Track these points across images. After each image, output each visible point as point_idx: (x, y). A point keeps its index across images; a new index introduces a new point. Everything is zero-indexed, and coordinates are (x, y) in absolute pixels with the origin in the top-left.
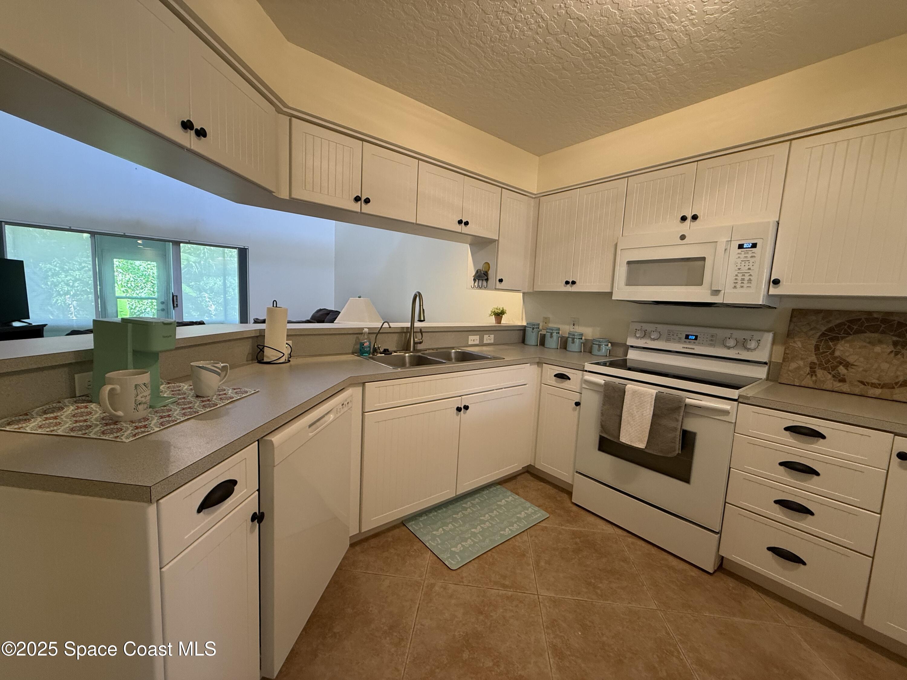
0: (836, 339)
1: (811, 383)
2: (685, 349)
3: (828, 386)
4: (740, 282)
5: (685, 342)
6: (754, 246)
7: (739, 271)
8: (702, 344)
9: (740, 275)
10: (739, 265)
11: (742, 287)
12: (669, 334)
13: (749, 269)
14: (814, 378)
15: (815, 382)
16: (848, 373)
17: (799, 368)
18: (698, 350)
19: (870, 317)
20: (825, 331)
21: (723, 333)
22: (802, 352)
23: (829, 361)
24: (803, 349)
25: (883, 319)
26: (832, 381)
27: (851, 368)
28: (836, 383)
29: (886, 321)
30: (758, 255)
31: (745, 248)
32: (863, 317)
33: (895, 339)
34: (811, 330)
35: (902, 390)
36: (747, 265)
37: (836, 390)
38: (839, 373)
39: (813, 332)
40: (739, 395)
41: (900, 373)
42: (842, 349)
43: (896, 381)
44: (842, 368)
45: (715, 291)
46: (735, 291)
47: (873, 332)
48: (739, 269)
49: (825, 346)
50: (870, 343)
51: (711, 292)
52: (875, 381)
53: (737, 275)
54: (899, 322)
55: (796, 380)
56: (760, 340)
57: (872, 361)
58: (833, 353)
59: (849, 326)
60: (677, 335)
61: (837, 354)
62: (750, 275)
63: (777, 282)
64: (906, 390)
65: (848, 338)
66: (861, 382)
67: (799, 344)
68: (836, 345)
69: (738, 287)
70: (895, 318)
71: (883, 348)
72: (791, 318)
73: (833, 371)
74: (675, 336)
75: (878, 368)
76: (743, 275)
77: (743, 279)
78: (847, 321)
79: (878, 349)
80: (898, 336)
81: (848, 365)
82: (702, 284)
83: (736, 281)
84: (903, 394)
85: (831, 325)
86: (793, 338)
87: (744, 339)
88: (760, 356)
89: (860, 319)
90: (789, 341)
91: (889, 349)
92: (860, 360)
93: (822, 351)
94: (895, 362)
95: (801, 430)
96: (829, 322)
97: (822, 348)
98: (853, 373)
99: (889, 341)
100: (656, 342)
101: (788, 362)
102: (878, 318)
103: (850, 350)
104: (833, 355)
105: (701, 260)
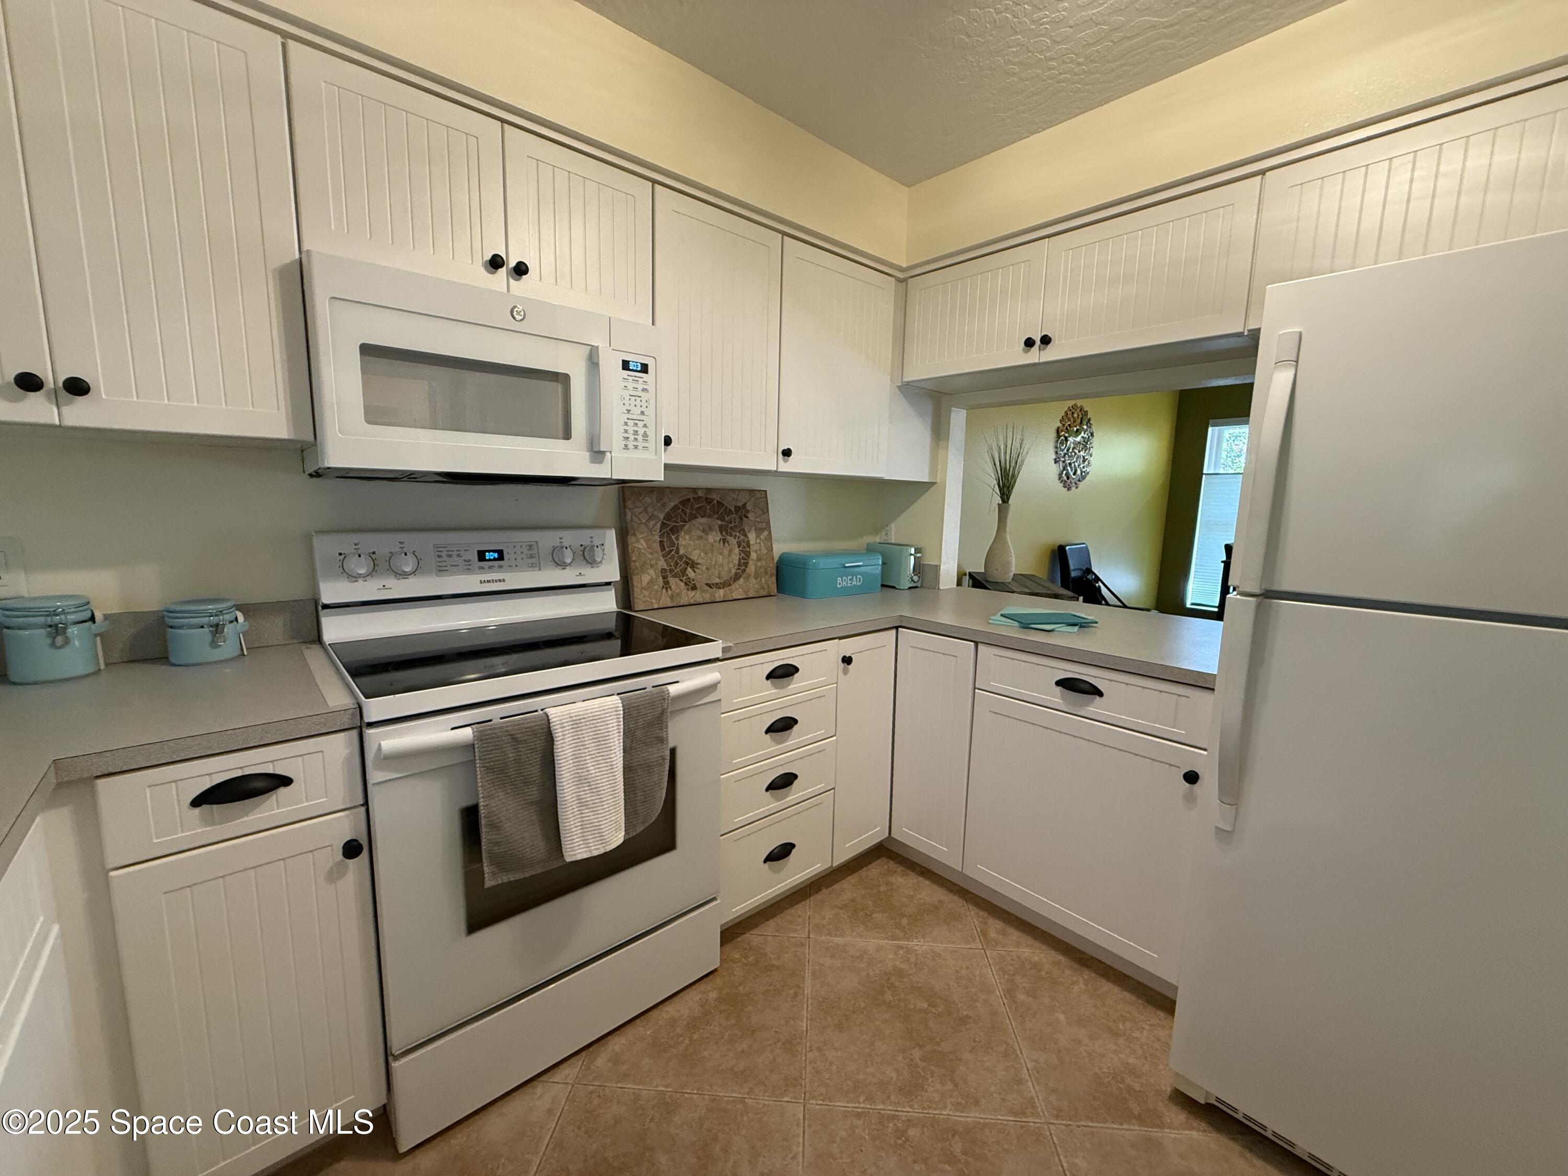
0: (675, 530)
1: (668, 599)
3: (684, 600)
4: (632, 437)
5: (481, 568)
6: (645, 369)
7: (628, 416)
8: (513, 568)
9: (631, 423)
10: (627, 402)
11: (636, 447)
12: (439, 556)
13: (642, 413)
14: (670, 592)
15: (672, 597)
16: (696, 576)
17: (651, 581)
18: (514, 581)
19: (696, 496)
20: (664, 519)
21: (547, 540)
22: (650, 556)
23: (677, 564)
24: (648, 550)
25: (706, 498)
26: (685, 591)
27: (698, 568)
28: (689, 592)
29: (709, 501)
30: (651, 389)
31: (632, 370)
32: (691, 496)
33: (720, 522)
34: (650, 519)
35: (736, 585)
36: (638, 406)
37: (692, 601)
38: (689, 578)
39: (652, 523)
40: (723, 648)
41: (731, 565)
42: (684, 543)
43: (730, 577)
44: (689, 569)
45: (598, 455)
46: (627, 454)
47: (703, 517)
48: (629, 411)
49: (669, 542)
50: (703, 531)
51: (588, 453)
52: (717, 580)
53: (626, 424)
54: (717, 501)
55: (653, 600)
56: (603, 545)
57: (710, 554)
58: (677, 551)
59: (683, 510)
60: (459, 556)
61: (682, 552)
62: (645, 426)
63: (668, 441)
64: (739, 585)
65: (686, 528)
66: (707, 585)
67: (641, 544)
68: (677, 539)
69: (631, 446)
70: (714, 496)
71: (714, 537)
72: (624, 501)
73: (683, 577)
74: (455, 558)
75: (716, 561)
76: (636, 424)
77: (636, 433)
78: (680, 503)
79: (711, 539)
80: (722, 520)
81: (693, 565)
82: (567, 435)
83: (626, 435)
84: (737, 591)
85: (667, 510)
86: (634, 535)
87: (582, 545)
88: (611, 571)
89: (689, 500)
90: (631, 539)
91: (719, 537)
92: (702, 554)
93: (667, 550)
94: (726, 552)
95: (780, 672)
96: (664, 505)
97: (668, 547)
98: (700, 575)
99: (717, 526)
100: (412, 580)
101: (638, 575)
102: (702, 497)
103: (692, 543)
104: (678, 553)
105: (561, 380)
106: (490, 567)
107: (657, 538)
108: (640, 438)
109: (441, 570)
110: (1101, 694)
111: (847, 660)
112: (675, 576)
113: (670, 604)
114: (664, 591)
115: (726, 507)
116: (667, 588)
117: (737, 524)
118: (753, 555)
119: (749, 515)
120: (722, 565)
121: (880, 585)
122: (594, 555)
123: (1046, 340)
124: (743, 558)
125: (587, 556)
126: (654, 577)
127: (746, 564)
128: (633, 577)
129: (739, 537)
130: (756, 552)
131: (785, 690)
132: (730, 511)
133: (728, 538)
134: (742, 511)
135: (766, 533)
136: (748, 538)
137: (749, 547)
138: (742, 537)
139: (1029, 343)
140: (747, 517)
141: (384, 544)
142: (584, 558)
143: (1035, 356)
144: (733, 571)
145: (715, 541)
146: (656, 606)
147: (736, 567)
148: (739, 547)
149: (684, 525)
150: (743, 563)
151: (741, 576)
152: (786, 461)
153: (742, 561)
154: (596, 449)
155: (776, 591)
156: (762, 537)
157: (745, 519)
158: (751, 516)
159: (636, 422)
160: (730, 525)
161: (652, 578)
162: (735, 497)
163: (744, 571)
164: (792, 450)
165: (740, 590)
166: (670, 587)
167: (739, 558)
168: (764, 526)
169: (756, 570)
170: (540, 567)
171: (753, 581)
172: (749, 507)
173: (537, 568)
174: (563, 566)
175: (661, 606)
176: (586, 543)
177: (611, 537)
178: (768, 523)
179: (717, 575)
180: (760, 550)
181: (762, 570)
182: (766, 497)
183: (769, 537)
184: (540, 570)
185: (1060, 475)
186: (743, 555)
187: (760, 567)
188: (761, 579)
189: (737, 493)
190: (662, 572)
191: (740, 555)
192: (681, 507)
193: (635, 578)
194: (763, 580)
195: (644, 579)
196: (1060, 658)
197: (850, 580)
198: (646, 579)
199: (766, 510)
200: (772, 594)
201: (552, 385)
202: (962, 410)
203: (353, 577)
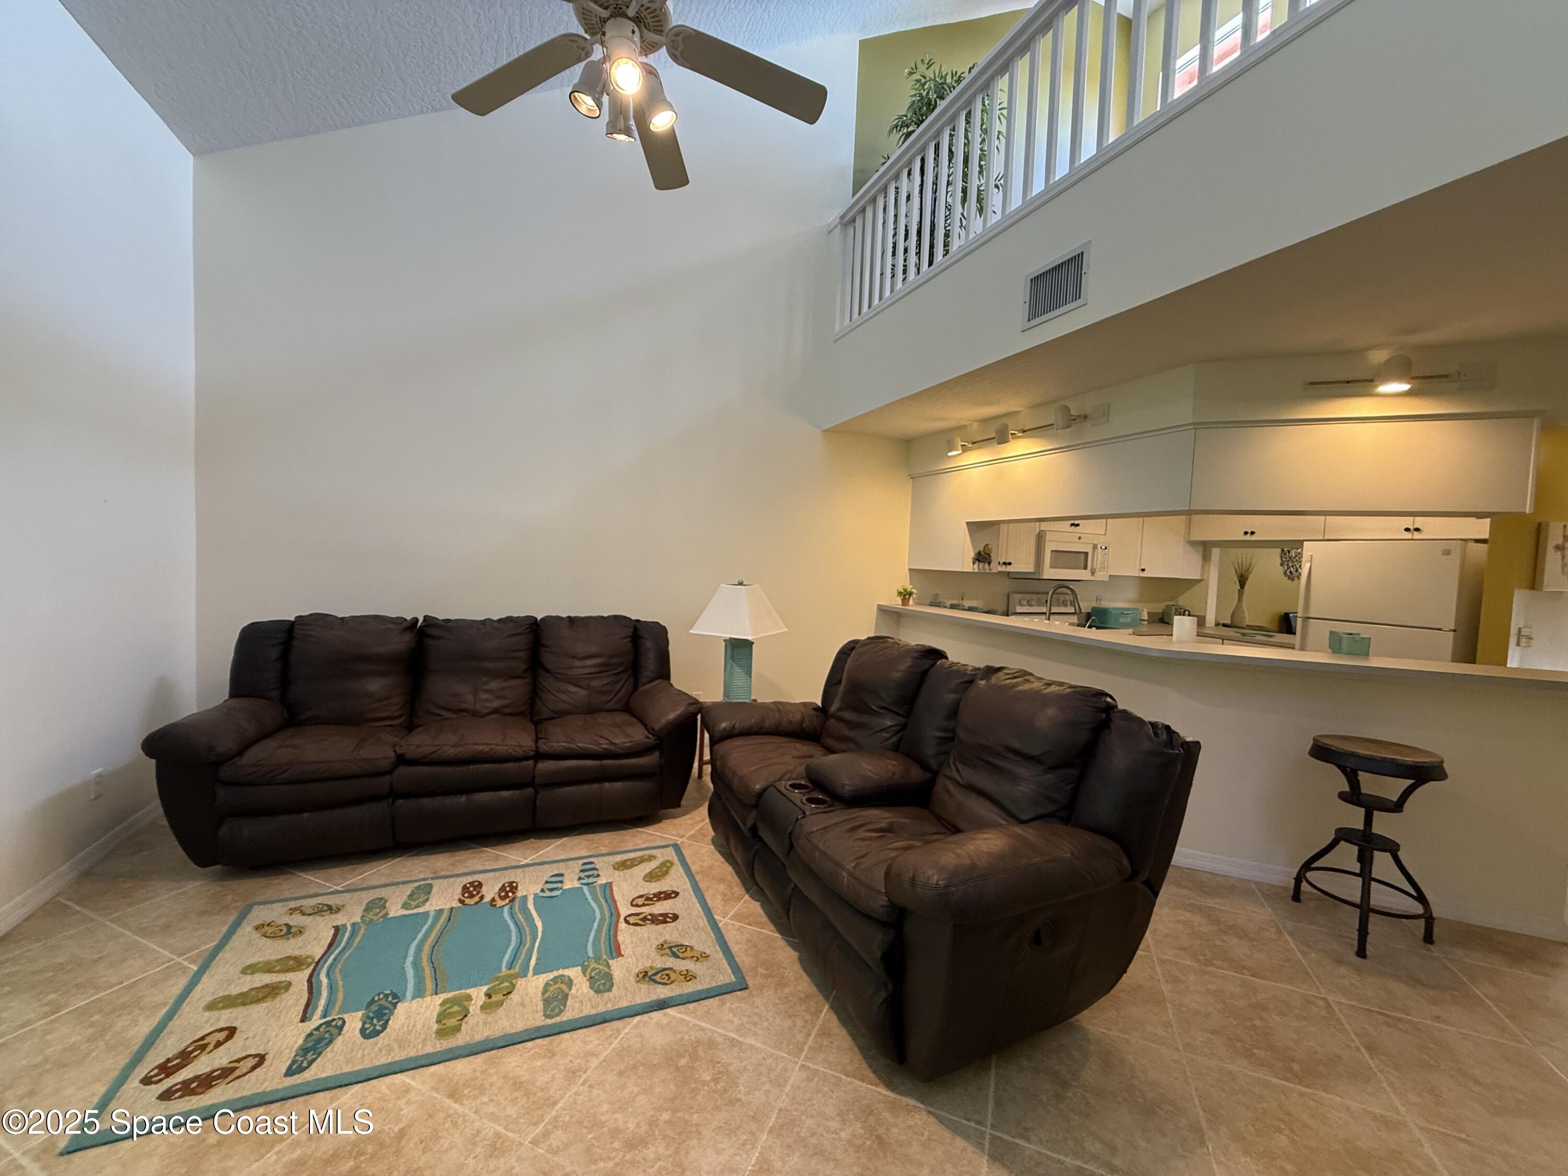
4: (1101, 568)
7: (1102, 563)
10: (1101, 558)
12: (1038, 601)
30: (1108, 553)
31: (1104, 549)
36: (1104, 559)
45: (1093, 574)
46: (1099, 573)
48: (1101, 561)
51: (1091, 573)
53: (1100, 565)
62: (1105, 564)
63: (1112, 568)
69: (1101, 570)
74: (1041, 602)
77: (1103, 566)
82: (1085, 568)
100: (1032, 608)
105: (1086, 554)
108: (1103, 568)
109: (1039, 605)
123: (1253, 533)
139: (1246, 533)
141: (1028, 596)
143: (1248, 537)
152: (1142, 573)
154: (1093, 572)
164: (1145, 569)
185: (1285, 573)
201: (1083, 555)
202: (1216, 552)
203: (1022, 605)
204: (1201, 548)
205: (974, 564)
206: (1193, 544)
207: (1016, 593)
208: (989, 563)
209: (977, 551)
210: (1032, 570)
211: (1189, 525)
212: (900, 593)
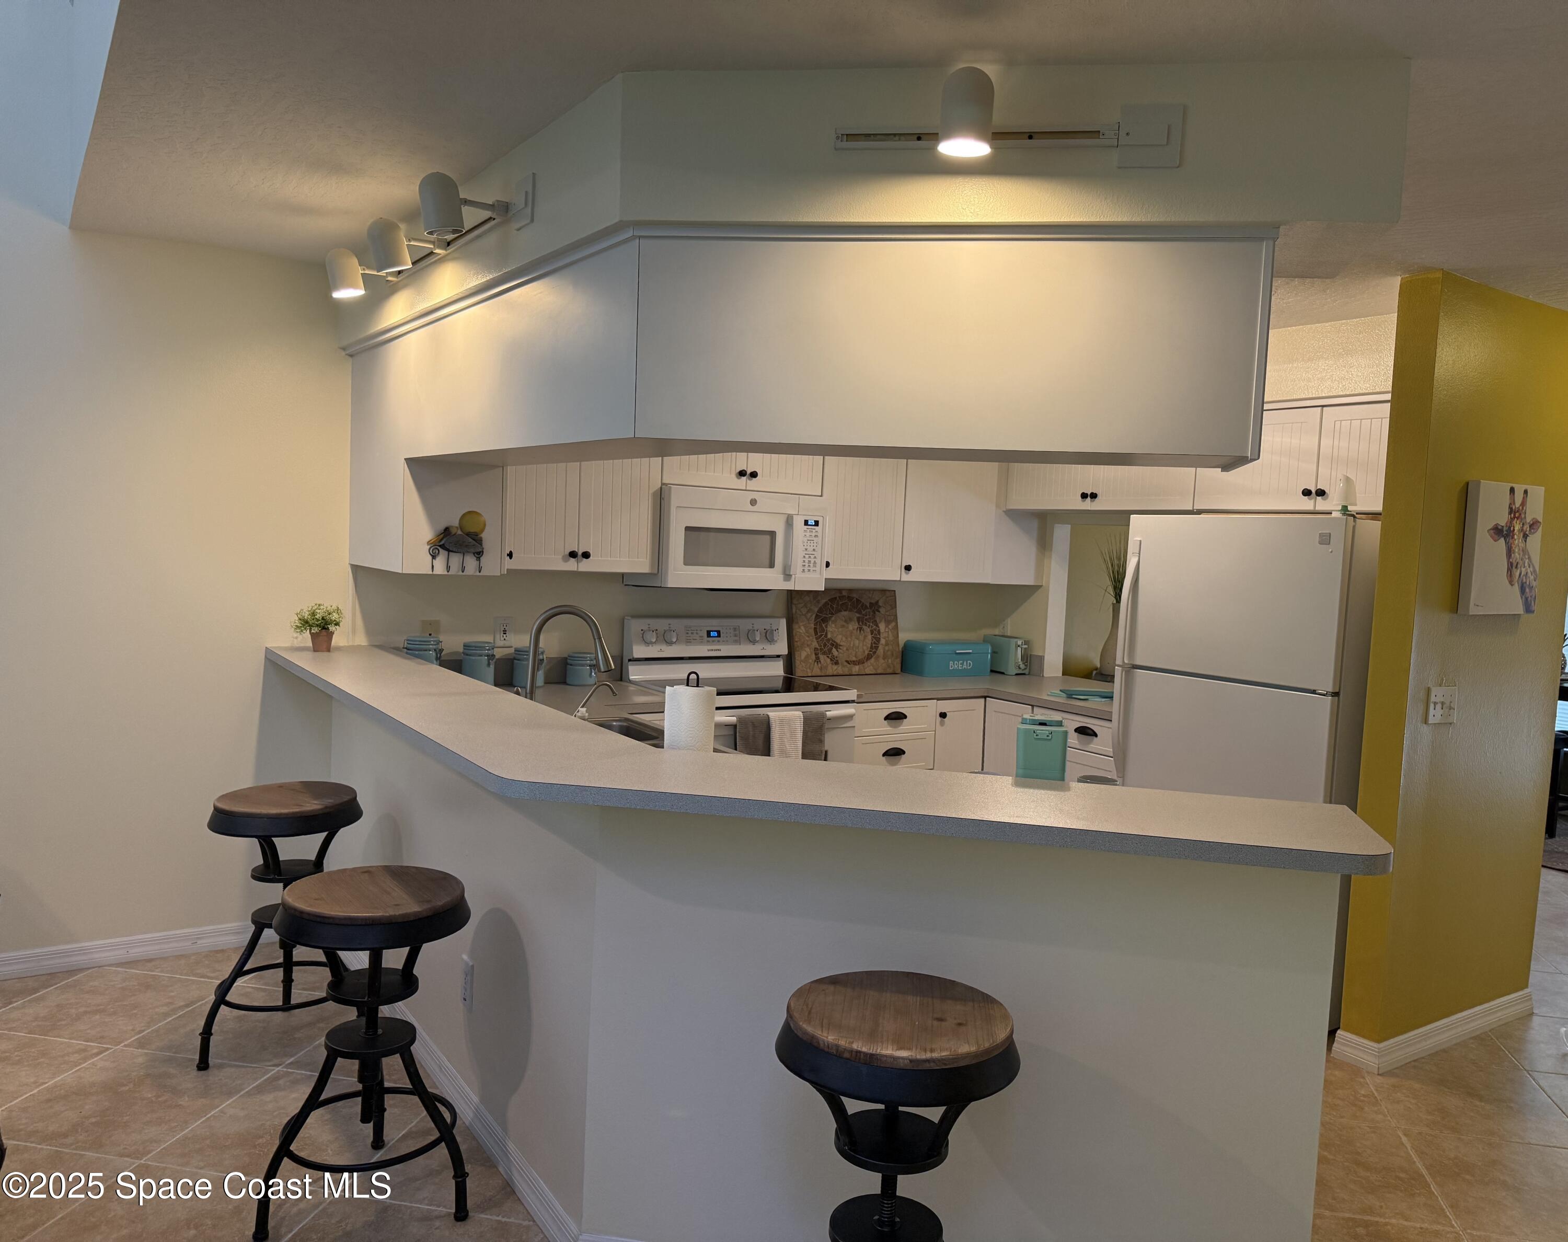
0: (825, 620)
1: (819, 670)
2: (713, 649)
3: (830, 672)
4: (807, 565)
5: (708, 641)
6: (817, 523)
7: (806, 552)
8: (726, 642)
9: (807, 556)
10: (805, 544)
11: (809, 570)
12: (687, 633)
13: (814, 550)
14: (820, 665)
15: (821, 669)
16: (839, 654)
17: (807, 657)
18: (726, 650)
19: (841, 595)
20: (818, 612)
21: (745, 624)
22: (807, 638)
23: (825, 645)
24: (806, 634)
25: (848, 597)
26: (831, 665)
27: (840, 649)
28: (833, 666)
29: (850, 599)
30: (820, 534)
31: (810, 525)
32: (838, 595)
33: (858, 615)
34: (808, 612)
35: (869, 663)
36: (812, 546)
37: (835, 673)
38: (834, 656)
39: (810, 614)
40: (857, 695)
41: (865, 648)
42: (831, 630)
43: (864, 656)
44: (834, 650)
45: (787, 576)
46: (803, 575)
47: (845, 611)
48: (806, 549)
49: (820, 629)
50: (846, 621)
51: (782, 576)
52: (854, 659)
53: (804, 557)
54: (857, 599)
55: (808, 670)
56: (778, 629)
57: (849, 639)
58: (826, 636)
59: (831, 605)
60: (697, 633)
61: (829, 636)
62: (815, 557)
63: (828, 565)
64: (871, 663)
65: (833, 619)
66: (847, 662)
67: (803, 630)
68: (826, 627)
69: (806, 570)
70: (855, 595)
71: (853, 626)
72: (791, 599)
73: (829, 654)
74: (695, 635)
75: (854, 645)
76: (810, 557)
77: (810, 562)
78: (829, 600)
79: (851, 627)
80: (859, 612)
81: (837, 646)
82: (772, 565)
83: (804, 564)
84: (869, 667)
85: (820, 606)
86: (797, 623)
87: (765, 629)
88: (782, 648)
89: (836, 598)
90: (795, 626)
91: (856, 626)
92: (844, 639)
93: (819, 634)
94: (861, 637)
95: (893, 716)
96: (818, 602)
97: (819, 631)
98: (842, 654)
99: (855, 618)
100: (674, 647)
101: (798, 651)
102: (845, 596)
103: (836, 630)
104: (826, 637)
105: (772, 534)
106: (713, 641)
107: (813, 626)
108: (812, 565)
109: (688, 642)
110: (1096, 735)
111: (943, 715)
112: (824, 653)
113: (819, 674)
114: (816, 664)
115: (863, 603)
116: (818, 662)
117: (871, 616)
118: (883, 641)
119: (881, 610)
120: (858, 647)
121: (989, 670)
122: (773, 636)
123: (1094, 497)
124: (875, 643)
125: (768, 636)
126: (809, 653)
127: (877, 648)
128: (796, 653)
129: (872, 627)
130: (884, 638)
131: (896, 729)
132: (866, 606)
133: (864, 627)
134: (875, 607)
135: (893, 624)
136: (878, 627)
137: (879, 635)
138: (875, 627)
139: (1084, 496)
140: (879, 612)
141: (662, 624)
142: (767, 638)
143: (1089, 505)
144: (867, 652)
145: (853, 629)
146: (810, 675)
147: (869, 649)
148: (872, 634)
149: (832, 617)
150: (874, 647)
151: (872, 657)
152: (907, 574)
153: (874, 645)
154: (788, 573)
155: (900, 670)
156: (890, 627)
157: (877, 613)
158: (882, 610)
159: (810, 555)
160: (866, 617)
161: (808, 654)
162: (870, 595)
163: (875, 653)
164: (912, 566)
165: (871, 667)
166: (820, 661)
167: (871, 643)
168: (892, 619)
169: (884, 652)
170: (740, 642)
171: (882, 661)
172: (880, 603)
173: (739, 643)
174: (754, 642)
175: (814, 674)
176: (768, 628)
177: (783, 623)
178: (896, 616)
179: (854, 655)
180: (888, 637)
181: (889, 653)
182: (895, 596)
183: (896, 627)
184: (740, 644)
186: (874, 640)
187: (888, 651)
188: (888, 661)
189: (872, 592)
190: (814, 650)
191: (872, 640)
192: (830, 603)
193: (797, 654)
194: (890, 661)
195: (803, 654)
196: (1053, 709)
197: (961, 664)
198: (804, 654)
199: (894, 606)
200: (897, 672)
201: (768, 537)
202: (1062, 534)
203: (648, 643)
204: (1035, 524)
205: (434, 557)
206: (1018, 516)
207: (634, 617)
208: (479, 554)
209: (442, 527)
210: (646, 570)
211: (1004, 482)
212: (305, 623)
